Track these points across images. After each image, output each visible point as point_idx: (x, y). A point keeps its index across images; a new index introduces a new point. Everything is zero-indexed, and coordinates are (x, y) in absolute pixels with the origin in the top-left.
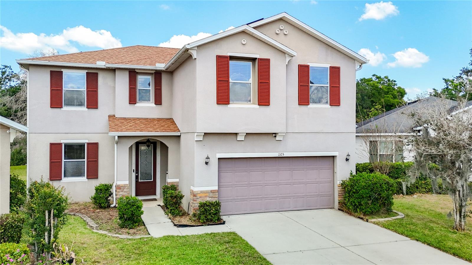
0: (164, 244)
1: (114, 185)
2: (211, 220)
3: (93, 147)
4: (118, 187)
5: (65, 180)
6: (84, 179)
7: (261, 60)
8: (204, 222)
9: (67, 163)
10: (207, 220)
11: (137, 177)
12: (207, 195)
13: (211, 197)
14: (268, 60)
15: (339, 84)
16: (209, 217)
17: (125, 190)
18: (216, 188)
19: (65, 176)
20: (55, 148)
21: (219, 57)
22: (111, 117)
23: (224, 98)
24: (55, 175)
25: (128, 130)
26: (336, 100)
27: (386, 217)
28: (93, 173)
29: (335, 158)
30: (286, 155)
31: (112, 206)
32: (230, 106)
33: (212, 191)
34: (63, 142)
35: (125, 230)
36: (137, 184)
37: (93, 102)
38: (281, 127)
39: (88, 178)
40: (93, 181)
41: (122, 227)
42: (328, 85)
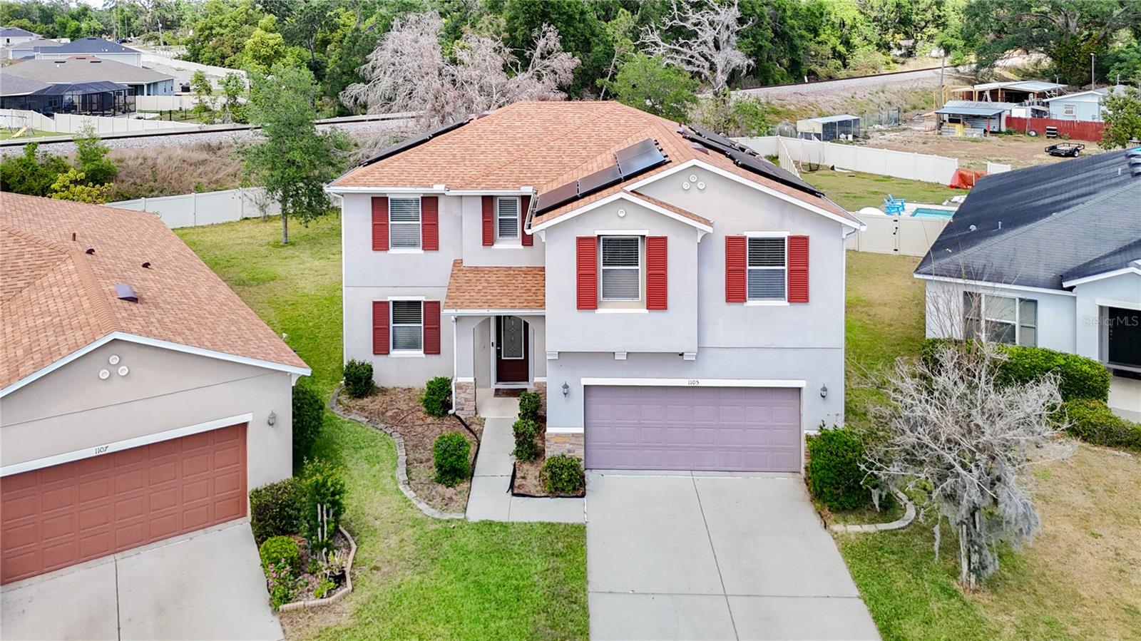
0: (472, 541)
1: (453, 382)
2: (563, 490)
3: (433, 308)
4: (459, 387)
5: (394, 353)
6: (420, 353)
7: (651, 239)
8: (551, 492)
9: (397, 329)
10: (556, 489)
11: (499, 353)
12: (567, 440)
13: (573, 444)
14: (664, 239)
15: (807, 265)
16: (560, 485)
17: (468, 391)
18: (581, 430)
19: (394, 348)
20: (379, 308)
21: (580, 240)
22: (457, 263)
23: (587, 300)
24: (381, 347)
25: (472, 303)
26: (799, 293)
27: (872, 521)
28: (433, 347)
29: (800, 389)
30: (703, 383)
31: (451, 412)
32: (600, 311)
33: (573, 435)
34: (391, 299)
35: (441, 488)
36: (500, 363)
37: (431, 242)
38: (688, 343)
39: (425, 352)
40: (434, 358)
41: (439, 481)
42: (785, 268)
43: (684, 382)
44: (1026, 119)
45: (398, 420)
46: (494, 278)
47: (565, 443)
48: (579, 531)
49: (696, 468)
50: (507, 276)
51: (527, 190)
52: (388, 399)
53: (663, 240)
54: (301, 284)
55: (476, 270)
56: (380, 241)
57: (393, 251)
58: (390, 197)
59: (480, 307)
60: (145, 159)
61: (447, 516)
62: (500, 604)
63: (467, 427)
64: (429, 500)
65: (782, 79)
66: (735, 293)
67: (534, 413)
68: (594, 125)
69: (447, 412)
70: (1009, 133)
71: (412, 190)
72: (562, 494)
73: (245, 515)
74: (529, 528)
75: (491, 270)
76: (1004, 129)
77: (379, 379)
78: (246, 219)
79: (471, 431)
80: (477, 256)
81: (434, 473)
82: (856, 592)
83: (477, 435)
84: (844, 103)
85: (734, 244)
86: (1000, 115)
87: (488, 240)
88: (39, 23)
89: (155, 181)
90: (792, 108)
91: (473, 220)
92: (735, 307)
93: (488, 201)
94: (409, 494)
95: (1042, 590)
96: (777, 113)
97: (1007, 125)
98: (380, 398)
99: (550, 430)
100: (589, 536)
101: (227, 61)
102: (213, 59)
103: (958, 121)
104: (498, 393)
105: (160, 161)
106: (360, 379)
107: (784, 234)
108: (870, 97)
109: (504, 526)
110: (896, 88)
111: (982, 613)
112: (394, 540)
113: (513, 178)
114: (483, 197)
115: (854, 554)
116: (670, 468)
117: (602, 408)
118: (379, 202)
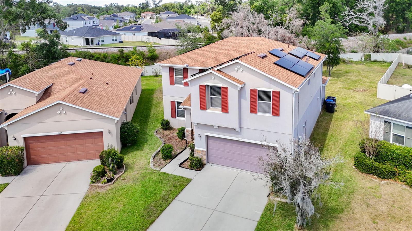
1: (186, 129)
4: (187, 131)
5: (177, 118)
6: (184, 119)
7: (222, 87)
9: (178, 110)
13: (202, 154)
14: (226, 88)
15: (279, 102)
16: (193, 166)
17: (189, 132)
18: (205, 150)
19: (178, 116)
20: (173, 103)
21: (200, 86)
23: (203, 107)
24: (173, 116)
26: (276, 112)
29: (276, 147)
30: (243, 140)
31: (185, 138)
32: (207, 111)
33: (202, 151)
34: (176, 101)
35: (162, 160)
41: (163, 158)
42: (271, 102)
43: (237, 139)
47: (200, 153)
48: (189, 181)
49: (243, 169)
56: (172, 82)
57: (176, 85)
58: (174, 68)
61: (155, 169)
64: (155, 163)
66: (254, 110)
69: (184, 138)
71: (181, 66)
72: (193, 169)
77: (173, 125)
79: (186, 145)
83: (186, 147)
85: (253, 92)
92: (254, 115)
94: (151, 160)
98: (172, 131)
99: (196, 148)
100: (190, 183)
106: (166, 125)
107: (271, 90)
109: (168, 175)
114: (200, 70)
116: (234, 167)
117: (212, 144)
118: (171, 69)
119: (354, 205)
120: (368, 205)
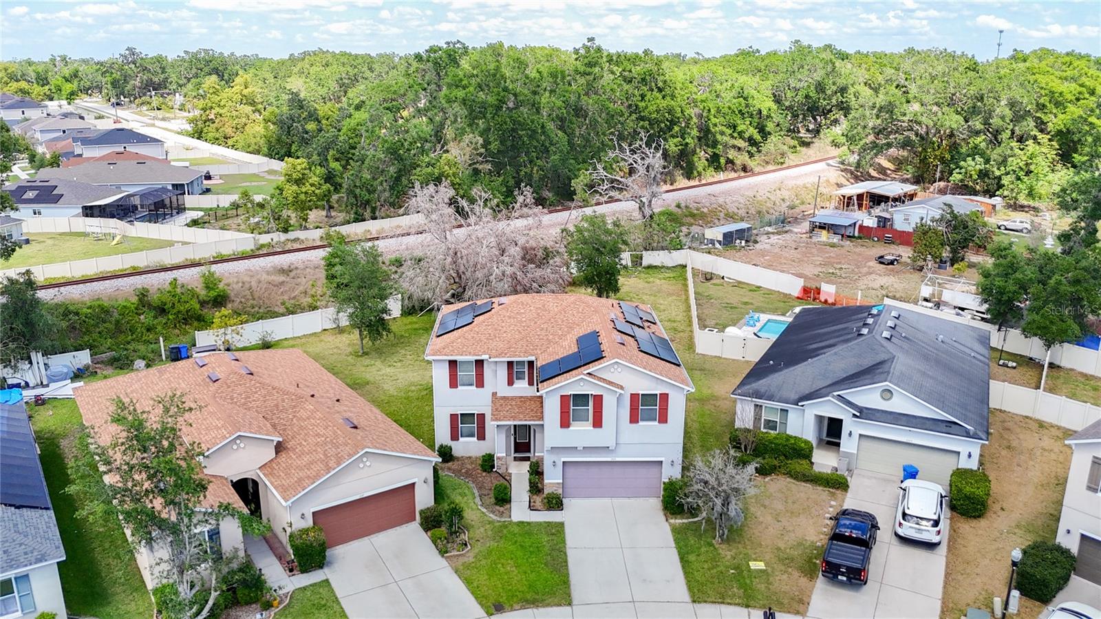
0: (516, 529)
1: (495, 456)
2: (553, 507)
3: (482, 417)
4: (498, 458)
5: (462, 439)
6: (475, 439)
7: (595, 396)
8: (548, 508)
9: (462, 427)
10: (550, 507)
11: (515, 439)
13: (557, 487)
15: (667, 406)
16: (552, 505)
17: (502, 460)
18: (561, 481)
19: (462, 437)
20: (453, 417)
21: (562, 396)
22: (494, 394)
23: (565, 424)
24: (455, 437)
25: (505, 418)
26: (664, 419)
27: (688, 518)
28: (482, 437)
29: (662, 462)
30: (618, 459)
31: (494, 470)
32: (571, 428)
33: (557, 483)
34: (459, 412)
35: (498, 507)
36: (515, 443)
37: (480, 383)
38: (611, 443)
39: (478, 439)
40: (482, 442)
41: (496, 504)
42: (657, 407)
43: (609, 459)
44: (872, 228)
45: (468, 474)
46: (514, 403)
47: (553, 486)
48: (562, 524)
49: (614, 496)
50: (521, 401)
51: (533, 358)
52: (460, 462)
53: (601, 396)
54: (386, 387)
55: (504, 398)
56: (453, 383)
57: (460, 388)
58: (459, 361)
59: (509, 420)
60: (243, 283)
61: (503, 520)
62: (531, 553)
63: (504, 478)
64: (493, 512)
65: (704, 170)
66: (634, 419)
67: (537, 472)
68: (565, 312)
69: (492, 470)
70: (860, 238)
71: (471, 357)
72: (552, 509)
73: (415, 520)
74: (539, 524)
75: (513, 398)
76: (856, 234)
77: (455, 453)
78: (325, 330)
79: (506, 480)
80: (505, 391)
81: (493, 500)
82: (674, 545)
83: (509, 482)
84: (747, 202)
85: (633, 396)
86: (855, 224)
87: (510, 383)
88: (35, 85)
89: (254, 299)
90: (705, 210)
91: (503, 373)
92: (634, 425)
93: (510, 364)
94: (484, 510)
95: (747, 543)
96: (693, 216)
97: (859, 232)
99: (546, 481)
100: (566, 527)
101: (230, 142)
102: (217, 139)
103: (824, 228)
104: (515, 459)
105: (254, 284)
106: (446, 454)
107: (657, 392)
108: (768, 195)
109: (529, 523)
110: (791, 183)
111: (721, 551)
112: (482, 530)
113: (523, 350)
114: (508, 362)
115: (676, 531)
116: (601, 496)
117: (571, 471)
118: (453, 364)
119: (752, 509)
120: (765, 507)
